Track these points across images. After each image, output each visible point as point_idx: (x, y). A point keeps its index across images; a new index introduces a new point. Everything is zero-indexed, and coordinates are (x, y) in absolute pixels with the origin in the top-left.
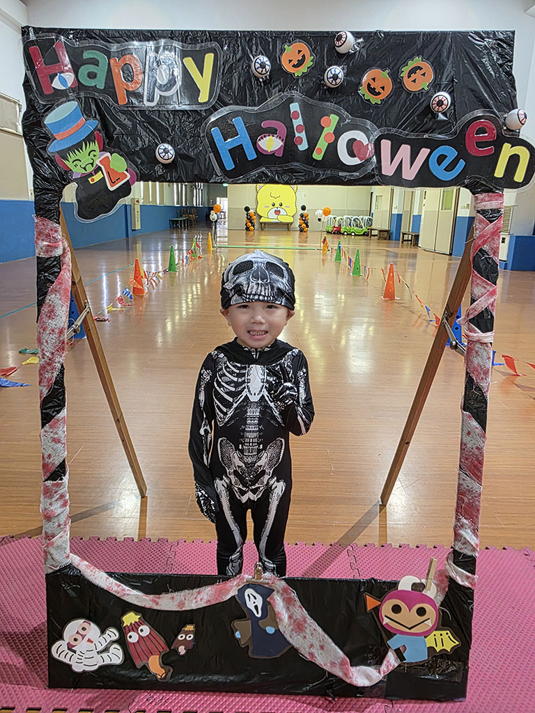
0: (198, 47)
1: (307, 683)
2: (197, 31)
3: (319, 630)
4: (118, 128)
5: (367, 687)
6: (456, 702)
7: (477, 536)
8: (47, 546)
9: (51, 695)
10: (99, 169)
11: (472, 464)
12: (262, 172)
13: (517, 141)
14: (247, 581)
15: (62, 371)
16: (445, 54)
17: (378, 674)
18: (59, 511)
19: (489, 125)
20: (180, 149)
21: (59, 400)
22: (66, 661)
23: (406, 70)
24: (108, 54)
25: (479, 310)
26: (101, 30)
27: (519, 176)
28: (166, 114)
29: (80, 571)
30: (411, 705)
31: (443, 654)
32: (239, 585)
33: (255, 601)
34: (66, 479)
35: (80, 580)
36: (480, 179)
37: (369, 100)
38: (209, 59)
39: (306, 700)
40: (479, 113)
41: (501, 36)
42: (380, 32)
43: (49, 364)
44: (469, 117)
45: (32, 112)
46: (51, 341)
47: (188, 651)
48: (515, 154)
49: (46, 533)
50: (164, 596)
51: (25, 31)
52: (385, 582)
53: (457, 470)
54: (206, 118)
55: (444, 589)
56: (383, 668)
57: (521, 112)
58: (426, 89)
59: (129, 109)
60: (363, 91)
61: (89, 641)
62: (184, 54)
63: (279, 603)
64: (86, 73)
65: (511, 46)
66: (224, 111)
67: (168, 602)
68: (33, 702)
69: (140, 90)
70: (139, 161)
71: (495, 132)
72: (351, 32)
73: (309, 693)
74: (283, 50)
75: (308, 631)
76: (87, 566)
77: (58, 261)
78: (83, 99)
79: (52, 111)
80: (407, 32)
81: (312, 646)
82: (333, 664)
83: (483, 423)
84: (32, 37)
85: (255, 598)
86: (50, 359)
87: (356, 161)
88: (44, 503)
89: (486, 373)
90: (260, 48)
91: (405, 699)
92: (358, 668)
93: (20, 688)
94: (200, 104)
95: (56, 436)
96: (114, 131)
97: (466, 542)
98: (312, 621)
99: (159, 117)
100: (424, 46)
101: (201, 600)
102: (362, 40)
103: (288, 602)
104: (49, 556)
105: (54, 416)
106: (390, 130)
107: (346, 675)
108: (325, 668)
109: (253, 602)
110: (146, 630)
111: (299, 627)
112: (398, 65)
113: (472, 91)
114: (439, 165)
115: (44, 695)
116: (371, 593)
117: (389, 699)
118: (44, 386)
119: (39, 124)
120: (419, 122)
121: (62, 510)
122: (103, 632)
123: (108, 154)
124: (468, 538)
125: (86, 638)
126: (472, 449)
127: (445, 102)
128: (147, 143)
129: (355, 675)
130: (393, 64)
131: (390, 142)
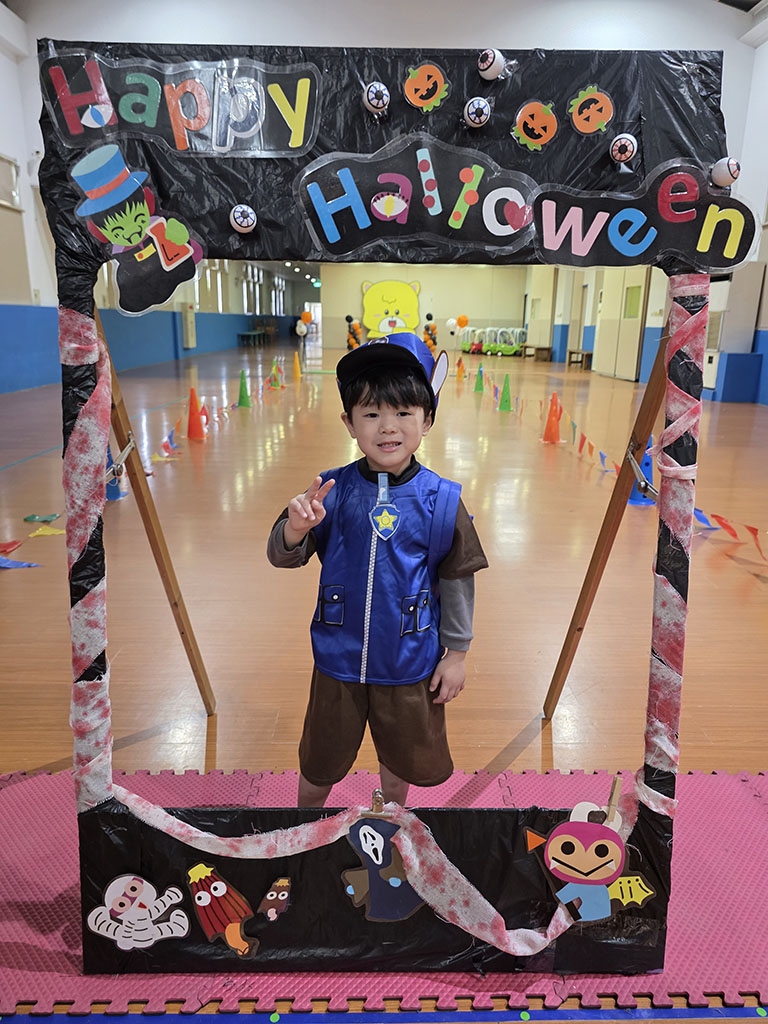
0: (288, 70)
1: (446, 955)
2: (286, 48)
3: (463, 879)
4: (176, 182)
5: (529, 957)
6: (650, 974)
7: (676, 745)
8: (81, 774)
9: (87, 984)
10: (148, 241)
11: (668, 647)
12: (380, 246)
13: (727, 202)
14: (362, 815)
15: (100, 527)
16: (630, 82)
17: (543, 939)
18: (96, 723)
19: (688, 180)
20: (264, 213)
21: (95, 566)
22: (109, 935)
23: (576, 103)
24: (161, 78)
25: (677, 434)
26: (151, 44)
27: (730, 251)
28: (244, 162)
29: (127, 808)
30: (590, 980)
31: (633, 909)
32: (352, 821)
33: (373, 842)
34: (106, 678)
35: (127, 819)
36: (677, 254)
37: (525, 145)
38: (304, 86)
39: (445, 977)
40: (676, 163)
41: (705, 58)
42: (540, 50)
43: (81, 517)
44: (662, 168)
45: (53, 160)
46: (83, 483)
47: (280, 915)
48: (725, 220)
49: (78, 755)
50: (246, 837)
51: (42, 45)
52: (551, 811)
53: (648, 655)
54: (300, 170)
55: (632, 819)
56: (551, 930)
57: (732, 162)
58: (604, 130)
59: (192, 155)
60: (517, 132)
61: (142, 906)
62: (269, 79)
63: (406, 845)
64: (130, 105)
65: (719, 72)
66: (325, 159)
67: (253, 847)
68: (62, 993)
69: (206, 131)
70: (206, 230)
71: (697, 189)
72: (500, 50)
73: (449, 969)
74: (406, 75)
75: (447, 882)
76: (138, 801)
77: (93, 371)
78: (126, 142)
79: (81, 158)
80: (577, 51)
81: (452, 902)
82: (482, 926)
83: (683, 590)
84: (53, 53)
85: (374, 838)
86: (82, 510)
87: (508, 230)
88: (75, 712)
89: (687, 521)
90: (374, 72)
91: (580, 973)
92: (516, 931)
93: (43, 976)
94: (292, 149)
95: (92, 618)
96: (170, 186)
97: (662, 754)
98: (453, 867)
99: (234, 168)
100: (601, 71)
101: (299, 842)
102: (514, 62)
103: (420, 842)
104: (83, 789)
105: (88, 591)
106: (554, 187)
107: (500, 940)
108: (471, 932)
109: (371, 843)
110: (221, 888)
111: (435, 876)
112: (565, 96)
113: (667, 132)
114: (622, 235)
115: (78, 985)
116: (532, 827)
117: (557, 974)
118: (74, 548)
119: (64, 176)
120: (593, 176)
121: (101, 721)
122: (160, 894)
123: (162, 220)
124: (664, 748)
125: (137, 902)
126: (669, 625)
127: (630, 148)
128: (217, 203)
129: (512, 942)
130: (558, 95)
131: (554, 203)
